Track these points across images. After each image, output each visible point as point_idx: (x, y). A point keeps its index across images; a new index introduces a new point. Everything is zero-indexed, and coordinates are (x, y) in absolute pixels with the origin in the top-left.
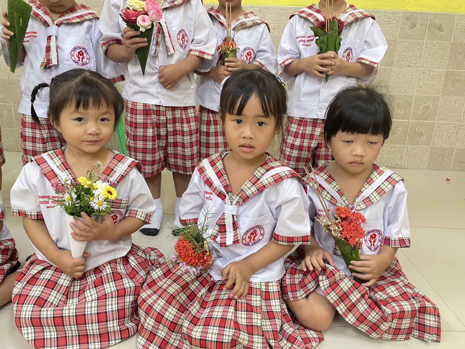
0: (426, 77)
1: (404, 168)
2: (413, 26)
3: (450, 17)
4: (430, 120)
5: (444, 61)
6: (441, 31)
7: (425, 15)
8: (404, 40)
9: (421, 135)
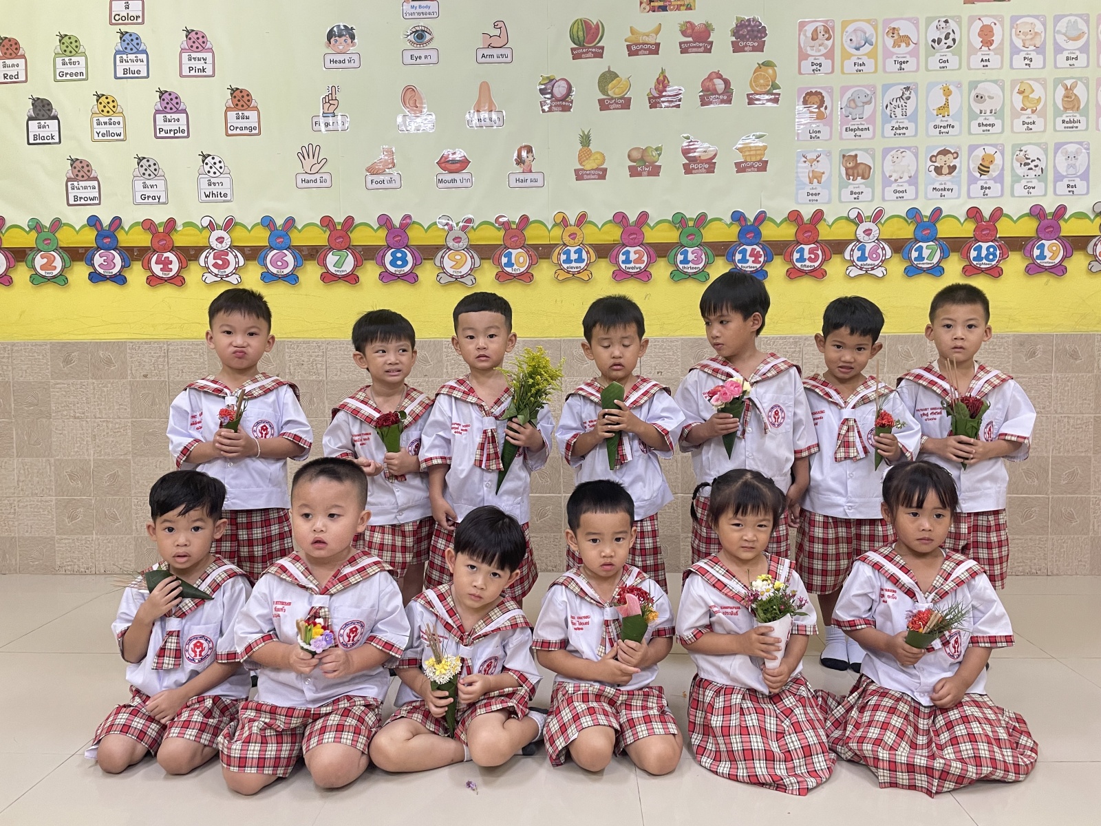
0: (1065, 427)
1: (1053, 575)
2: (1033, 354)
3: (1088, 338)
4: (1081, 494)
5: (1088, 402)
6: (1076, 359)
7: (1047, 338)
8: (1021, 375)
9: (1071, 518)
